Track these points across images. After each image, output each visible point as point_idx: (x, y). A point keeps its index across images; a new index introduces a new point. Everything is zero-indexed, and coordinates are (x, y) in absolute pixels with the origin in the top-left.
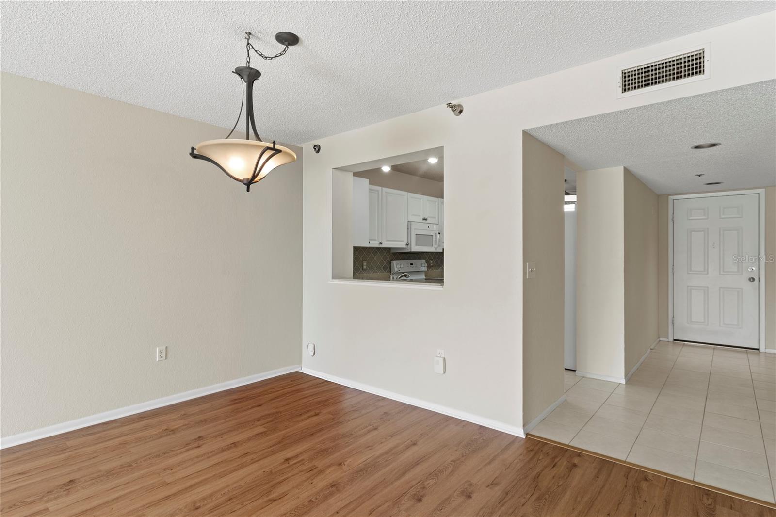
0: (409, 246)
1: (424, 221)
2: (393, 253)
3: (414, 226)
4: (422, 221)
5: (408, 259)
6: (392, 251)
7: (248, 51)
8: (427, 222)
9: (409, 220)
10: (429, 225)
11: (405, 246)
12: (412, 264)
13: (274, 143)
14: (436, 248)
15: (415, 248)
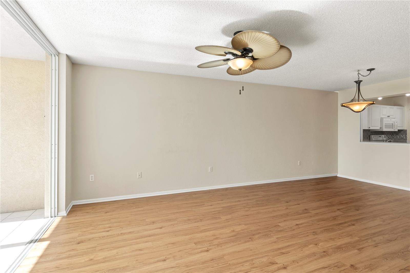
0: (381, 129)
1: (388, 117)
2: (371, 132)
3: (384, 119)
4: (387, 117)
5: (379, 135)
6: (370, 131)
7: (358, 75)
8: (389, 117)
9: (381, 117)
10: (391, 119)
11: (379, 129)
12: (380, 137)
13: (373, 102)
14: (394, 130)
15: (385, 130)
